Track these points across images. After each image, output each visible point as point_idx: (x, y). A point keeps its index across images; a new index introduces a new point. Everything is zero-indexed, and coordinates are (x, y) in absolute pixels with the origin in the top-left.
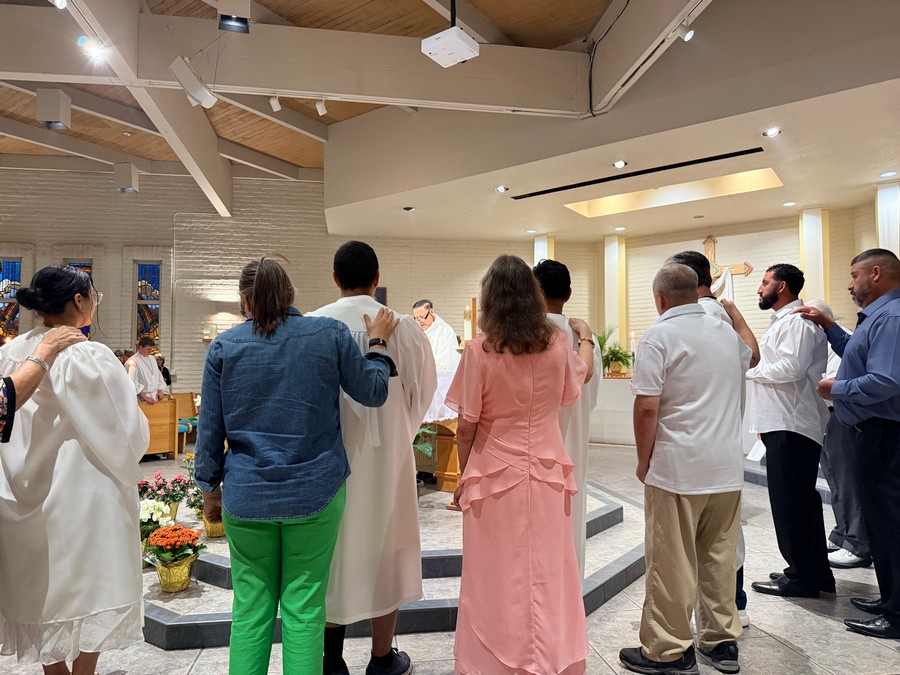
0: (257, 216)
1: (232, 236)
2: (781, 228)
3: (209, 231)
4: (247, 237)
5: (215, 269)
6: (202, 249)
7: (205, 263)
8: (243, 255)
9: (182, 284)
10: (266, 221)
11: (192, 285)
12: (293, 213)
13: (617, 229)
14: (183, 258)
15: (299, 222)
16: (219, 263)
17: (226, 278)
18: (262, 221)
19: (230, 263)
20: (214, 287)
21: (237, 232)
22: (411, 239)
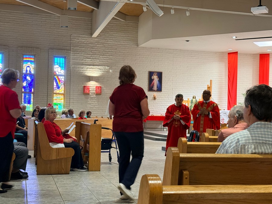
0: (107, 37)
1: (96, 46)
3: (86, 44)
4: (102, 47)
5: (88, 61)
6: (83, 52)
7: (85, 58)
8: (101, 55)
9: (74, 68)
10: (111, 39)
11: (79, 68)
12: (123, 36)
14: (74, 56)
15: (125, 40)
16: (90, 59)
17: (93, 65)
18: (110, 39)
19: (95, 58)
20: (88, 69)
21: (98, 44)
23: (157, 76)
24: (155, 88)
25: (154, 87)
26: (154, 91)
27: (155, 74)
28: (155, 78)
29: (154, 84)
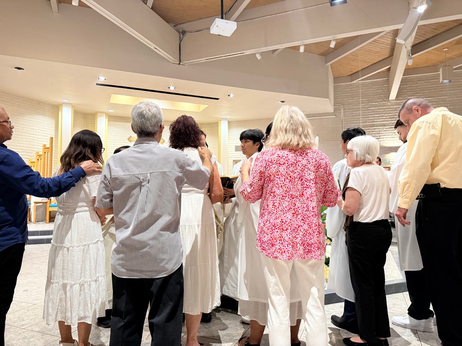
13: (110, 111)
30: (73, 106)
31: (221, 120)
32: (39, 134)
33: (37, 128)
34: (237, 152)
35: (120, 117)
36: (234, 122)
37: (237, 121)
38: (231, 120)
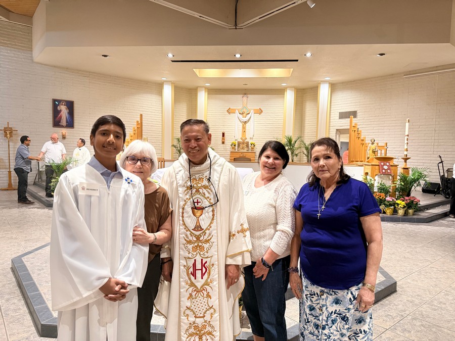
2: (275, 94)
12: (5, 43)
13: (206, 84)
22: (89, 72)
23: (65, 106)
24: (64, 122)
25: (61, 122)
26: (62, 127)
27: (63, 103)
28: (64, 109)
29: (61, 117)
30: (172, 83)
31: (320, 84)
32: (148, 110)
33: (146, 106)
34: (341, 120)
35: (220, 89)
36: (340, 83)
37: (343, 83)
38: (335, 82)
